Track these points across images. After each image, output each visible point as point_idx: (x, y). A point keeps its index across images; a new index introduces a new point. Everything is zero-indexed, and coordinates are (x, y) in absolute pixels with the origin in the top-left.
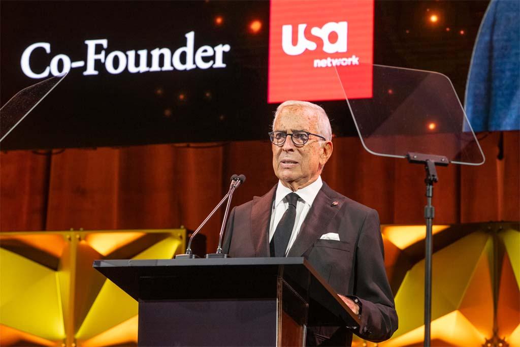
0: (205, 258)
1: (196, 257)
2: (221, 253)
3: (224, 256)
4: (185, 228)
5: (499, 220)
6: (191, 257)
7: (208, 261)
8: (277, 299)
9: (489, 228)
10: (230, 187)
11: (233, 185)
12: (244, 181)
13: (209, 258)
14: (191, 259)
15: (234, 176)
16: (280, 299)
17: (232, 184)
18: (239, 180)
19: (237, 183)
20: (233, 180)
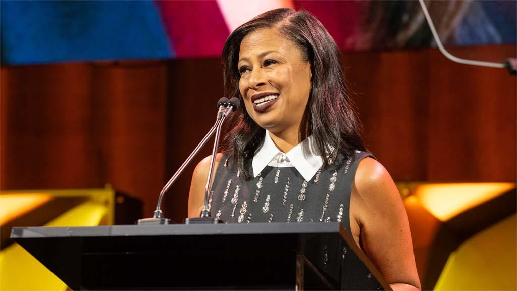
0: (184, 222)
1: (170, 223)
3: (213, 220)
4: (112, 188)
6: (162, 222)
7: (189, 228)
8: (297, 287)
10: (218, 117)
11: (221, 113)
13: (190, 223)
14: (163, 226)
15: (223, 99)
16: (300, 287)
17: (219, 111)
18: (230, 105)
19: (228, 110)
20: (221, 106)
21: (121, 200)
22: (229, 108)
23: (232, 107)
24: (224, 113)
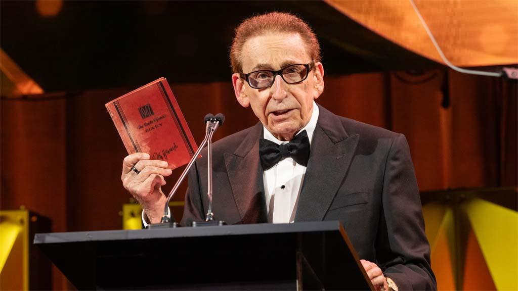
0: (192, 226)
2: (213, 219)
3: (218, 223)
4: (26, 209)
5: (446, 187)
6: (171, 226)
7: (195, 230)
9: (448, 197)
10: (207, 131)
11: (209, 127)
12: (223, 121)
13: (197, 226)
14: (171, 229)
15: (208, 115)
17: (207, 126)
18: (217, 121)
19: (215, 125)
20: (208, 122)
21: (34, 219)
22: (216, 123)
23: (218, 122)
24: (212, 128)
